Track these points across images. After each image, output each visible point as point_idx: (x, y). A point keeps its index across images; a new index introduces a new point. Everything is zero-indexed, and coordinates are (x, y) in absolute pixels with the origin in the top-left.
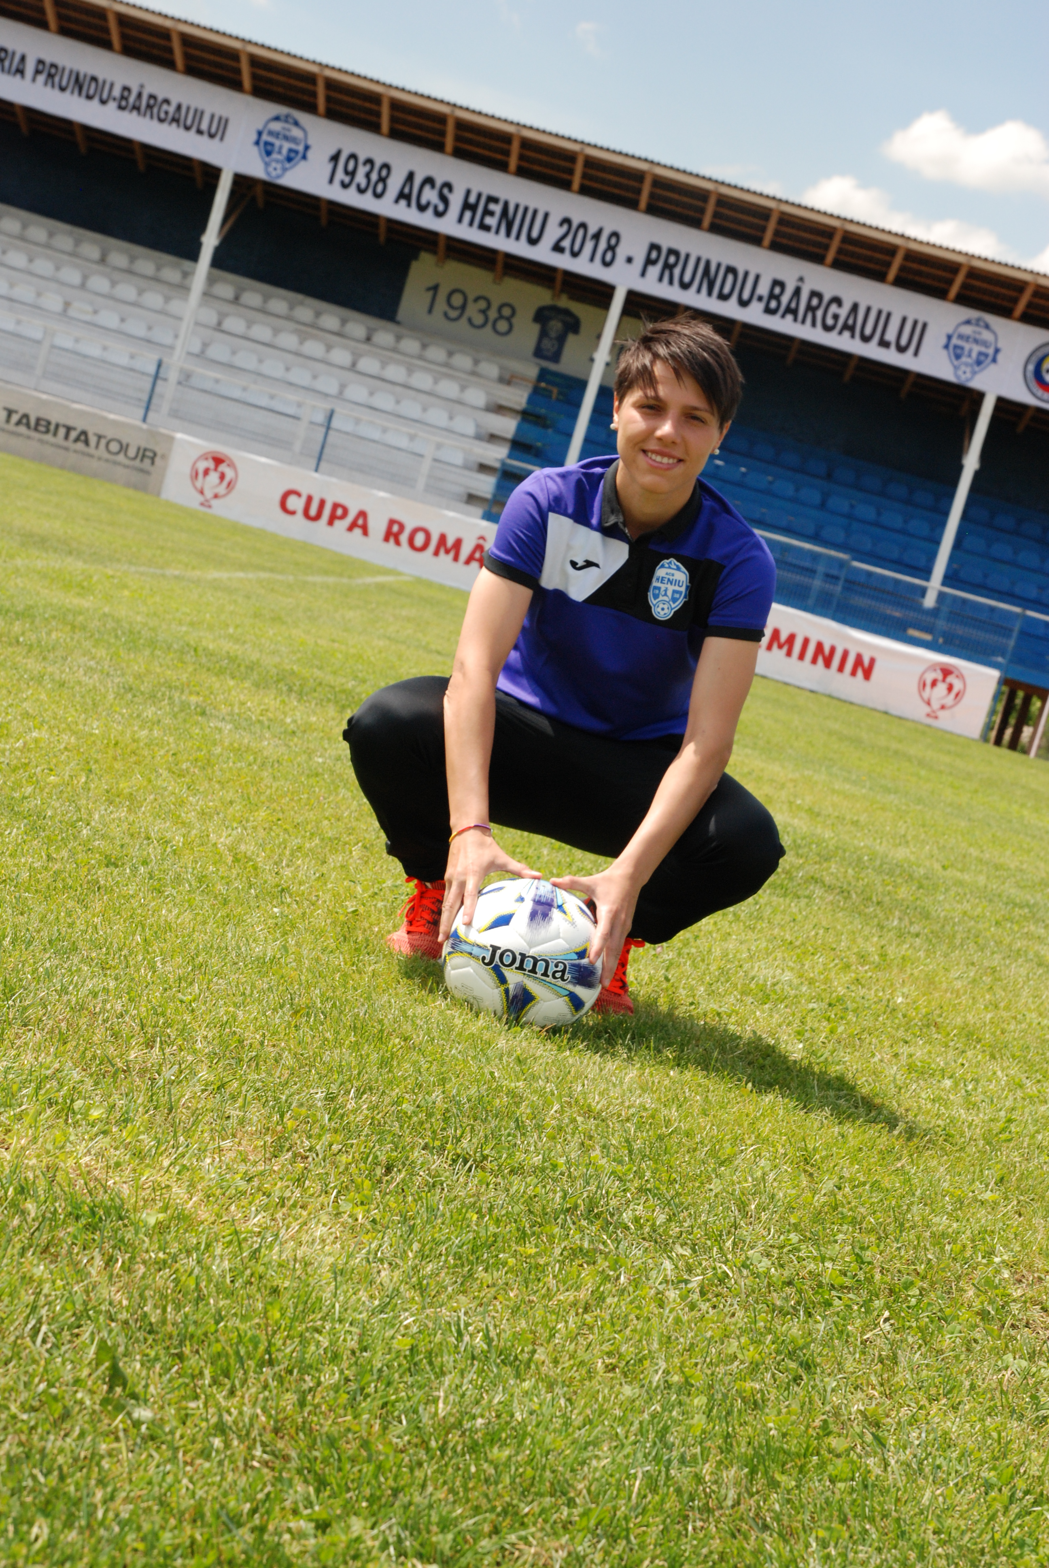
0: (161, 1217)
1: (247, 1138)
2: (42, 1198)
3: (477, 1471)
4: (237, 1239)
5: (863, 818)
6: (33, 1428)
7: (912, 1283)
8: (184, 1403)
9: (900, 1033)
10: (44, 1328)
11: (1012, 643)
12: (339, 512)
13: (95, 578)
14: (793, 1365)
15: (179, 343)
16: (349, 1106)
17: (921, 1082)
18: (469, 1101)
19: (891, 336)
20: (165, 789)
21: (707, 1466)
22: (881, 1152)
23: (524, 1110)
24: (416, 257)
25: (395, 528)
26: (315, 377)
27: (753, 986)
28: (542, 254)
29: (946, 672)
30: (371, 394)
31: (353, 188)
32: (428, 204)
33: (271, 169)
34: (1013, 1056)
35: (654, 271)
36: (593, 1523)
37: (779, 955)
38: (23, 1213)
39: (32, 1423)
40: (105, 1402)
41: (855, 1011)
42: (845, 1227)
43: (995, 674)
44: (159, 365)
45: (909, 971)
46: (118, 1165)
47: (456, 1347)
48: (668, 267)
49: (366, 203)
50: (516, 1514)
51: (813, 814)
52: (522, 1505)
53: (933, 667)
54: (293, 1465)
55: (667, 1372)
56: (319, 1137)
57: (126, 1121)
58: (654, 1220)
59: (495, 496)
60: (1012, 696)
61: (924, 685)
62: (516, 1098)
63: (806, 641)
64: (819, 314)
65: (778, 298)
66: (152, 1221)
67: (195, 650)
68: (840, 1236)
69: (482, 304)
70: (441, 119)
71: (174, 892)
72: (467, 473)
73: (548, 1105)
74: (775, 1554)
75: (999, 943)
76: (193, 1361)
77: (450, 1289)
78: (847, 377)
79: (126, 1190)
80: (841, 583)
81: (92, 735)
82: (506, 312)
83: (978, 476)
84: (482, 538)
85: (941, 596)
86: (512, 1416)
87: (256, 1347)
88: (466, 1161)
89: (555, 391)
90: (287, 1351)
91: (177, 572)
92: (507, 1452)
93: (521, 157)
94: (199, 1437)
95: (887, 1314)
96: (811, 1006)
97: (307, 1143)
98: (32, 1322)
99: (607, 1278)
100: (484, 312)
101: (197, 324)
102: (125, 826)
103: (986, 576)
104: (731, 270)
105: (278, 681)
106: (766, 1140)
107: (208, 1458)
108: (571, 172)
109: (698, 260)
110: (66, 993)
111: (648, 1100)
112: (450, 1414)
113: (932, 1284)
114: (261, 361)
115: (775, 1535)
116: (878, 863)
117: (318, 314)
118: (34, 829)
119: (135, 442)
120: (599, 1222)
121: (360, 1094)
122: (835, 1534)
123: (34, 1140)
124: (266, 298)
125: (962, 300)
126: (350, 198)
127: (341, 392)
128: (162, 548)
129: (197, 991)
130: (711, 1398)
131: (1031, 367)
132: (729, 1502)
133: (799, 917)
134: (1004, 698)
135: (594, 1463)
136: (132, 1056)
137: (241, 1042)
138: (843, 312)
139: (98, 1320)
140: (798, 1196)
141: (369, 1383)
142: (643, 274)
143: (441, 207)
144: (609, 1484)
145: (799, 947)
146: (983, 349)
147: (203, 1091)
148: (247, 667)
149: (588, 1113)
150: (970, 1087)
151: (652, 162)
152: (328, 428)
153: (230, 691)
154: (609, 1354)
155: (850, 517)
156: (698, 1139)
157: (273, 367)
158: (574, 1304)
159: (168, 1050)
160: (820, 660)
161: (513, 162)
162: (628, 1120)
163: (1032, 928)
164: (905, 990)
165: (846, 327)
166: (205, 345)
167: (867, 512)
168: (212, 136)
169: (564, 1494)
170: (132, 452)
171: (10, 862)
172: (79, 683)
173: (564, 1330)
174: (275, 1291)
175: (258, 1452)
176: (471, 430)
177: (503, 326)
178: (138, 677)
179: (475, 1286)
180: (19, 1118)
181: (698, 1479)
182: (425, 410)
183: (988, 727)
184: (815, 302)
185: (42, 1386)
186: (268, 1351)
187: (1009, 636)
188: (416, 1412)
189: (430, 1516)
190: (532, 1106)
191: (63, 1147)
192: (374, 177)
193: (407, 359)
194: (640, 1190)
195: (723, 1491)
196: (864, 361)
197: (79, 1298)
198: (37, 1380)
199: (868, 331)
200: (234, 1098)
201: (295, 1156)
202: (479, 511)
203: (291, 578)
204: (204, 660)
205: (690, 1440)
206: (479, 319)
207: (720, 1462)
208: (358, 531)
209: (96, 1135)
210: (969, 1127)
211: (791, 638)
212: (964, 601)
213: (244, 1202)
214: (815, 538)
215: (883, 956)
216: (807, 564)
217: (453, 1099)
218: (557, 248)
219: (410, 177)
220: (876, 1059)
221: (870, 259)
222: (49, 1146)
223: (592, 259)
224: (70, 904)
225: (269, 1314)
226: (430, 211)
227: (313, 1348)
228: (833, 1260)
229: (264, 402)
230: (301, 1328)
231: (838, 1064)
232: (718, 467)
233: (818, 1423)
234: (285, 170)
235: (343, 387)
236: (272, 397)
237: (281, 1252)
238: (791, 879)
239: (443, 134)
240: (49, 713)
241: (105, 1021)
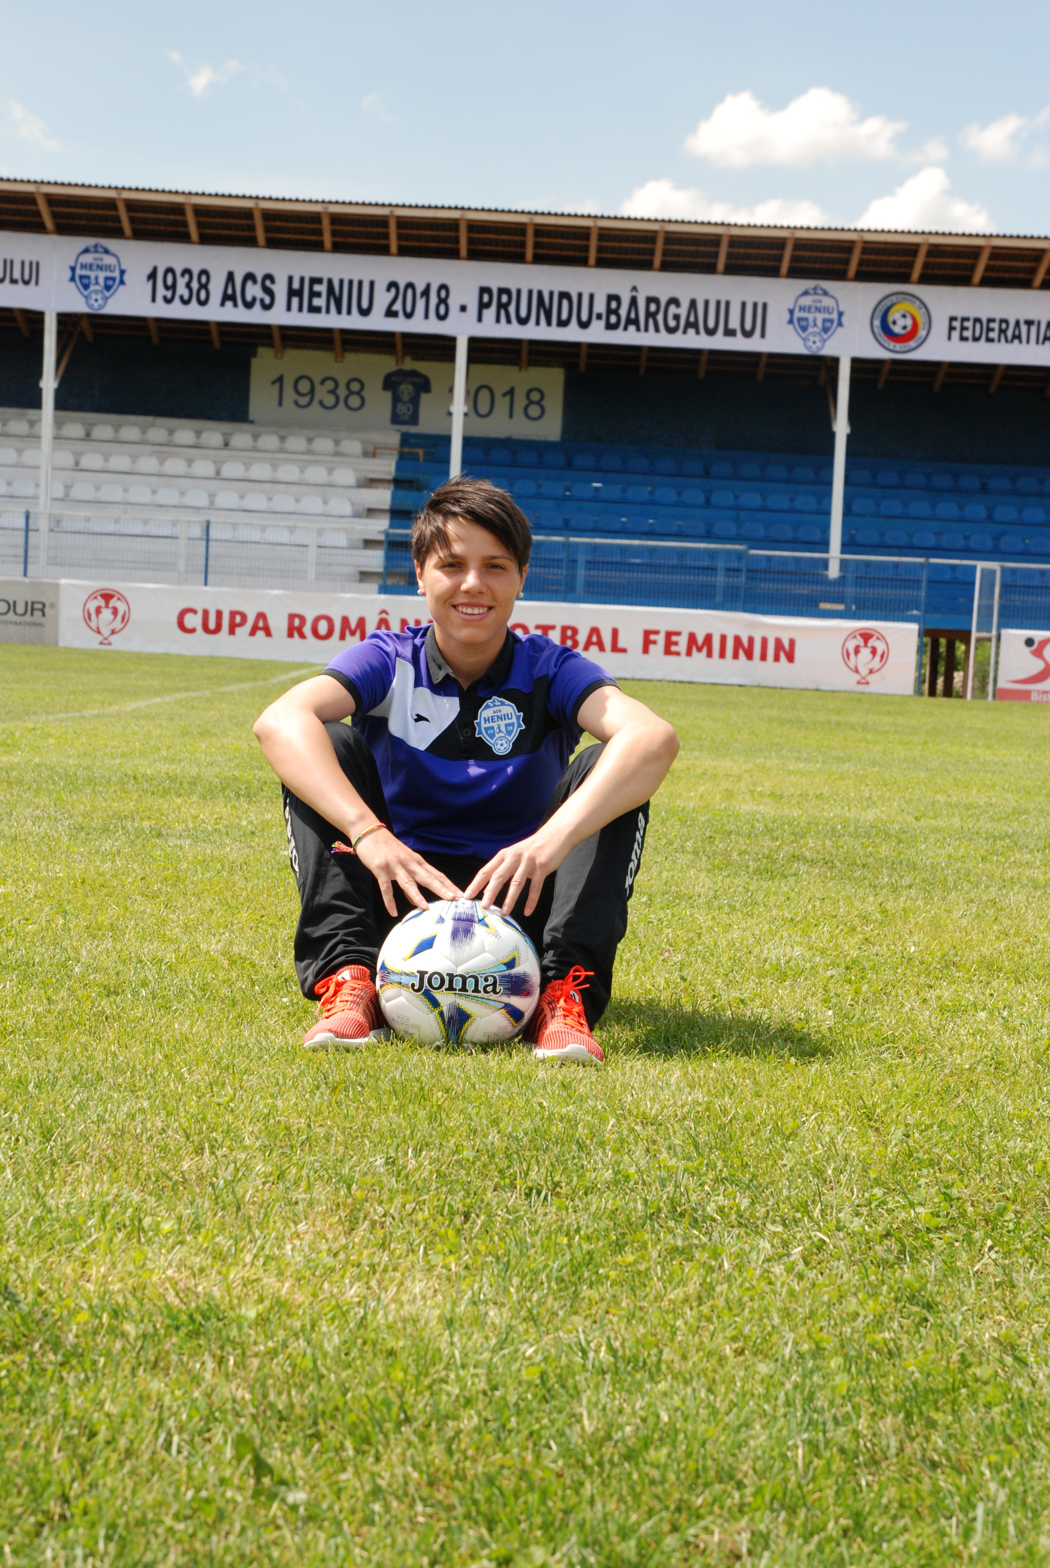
0: (261, 1308)
1: (319, 1218)
2: (138, 1318)
3: (640, 1476)
4: (341, 1313)
5: (826, 790)
6: (192, 1536)
7: (1005, 1208)
8: (334, 1478)
9: (923, 979)
10: (176, 1439)
11: (923, 593)
12: (238, 619)
13: (17, 734)
14: (915, 1309)
15: (42, 492)
16: (410, 1166)
17: (958, 1021)
18: (526, 1134)
19: (734, 323)
20: (144, 912)
21: (862, 1421)
22: (938, 1093)
23: (581, 1131)
24: (254, 355)
25: (297, 622)
26: (183, 494)
27: (767, 966)
28: (377, 322)
29: (866, 637)
30: (242, 497)
31: (177, 299)
32: (254, 299)
33: (92, 301)
34: (1038, 976)
35: (490, 314)
36: (768, 1498)
37: (785, 934)
38: (124, 1335)
39: (191, 1530)
40: (256, 1494)
41: (873, 968)
42: (925, 1171)
43: (914, 627)
44: (27, 517)
45: (913, 921)
46: (202, 1270)
47: (584, 1366)
48: (502, 306)
49: (193, 312)
50: (689, 1508)
51: (776, 797)
52: (693, 1498)
53: (852, 635)
54: (460, 1511)
55: (796, 1343)
56: (391, 1200)
57: (198, 1227)
58: (738, 1206)
59: (386, 568)
60: (935, 645)
61: (848, 654)
62: (572, 1122)
63: (723, 638)
64: (660, 318)
65: (616, 312)
66: (252, 1314)
67: (135, 778)
68: (922, 1181)
69: (330, 385)
70: (247, 214)
71: (181, 1006)
72: (353, 552)
73: (603, 1121)
74: (953, 1489)
75: (991, 877)
76: (332, 1437)
77: (561, 1313)
78: (702, 373)
79: (217, 1293)
80: (744, 574)
81: (57, 878)
82: (355, 387)
83: (851, 439)
84: (384, 612)
85: (844, 564)
86: (658, 1417)
87: (389, 1409)
88: (539, 1193)
89: (421, 452)
90: (420, 1406)
91: (95, 712)
92: (664, 1451)
93: (334, 233)
94: (359, 1505)
95: (989, 1243)
96: (829, 973)
97: (380, 1210)
98: (162, 1436)
99: (711, 1269)
100: (333, 392)
101: (54, 468)
102: (114, 955)
103: (882, 535)
104: (564, 295)
105: (224, 789)
106: (823, 1108)
107: (372, 1523)
108: (386, 236)
109: (530, 292)
110: (104, 1122)
111: (700, 1095)
112: (597, 1429)
113: (1024, 1205)
114: (126, 490)
115: (948, 1470)
116: (852, 829)
117: (171, 432)
118: (26, 978)
119: (21, 598)
120: (686, 1219)
121: (417, 1153)
122: (1007, 1456)
123: (114, 1265)
124: (117, 428)
125: (795, 273)
126: (176, 311)
127: (212, 503)
128: (74, 692)
129: (231, 1092)
130: (846, 1356)
131: (877, 323)
132: (893, 1451)
133: (792, 895)
134: (929, 649)
135: (752, 1443)
136: (185, 1168)
137: (287, 1128)
138: (683, 311)
139: (226, 1420)
140: (871, 1152)
141: (508, 1419)
142: (480, 319)
143: (267, 300)
144: (773, 1458)
145: (800, 922)
146: (827, 316)
147: (264, 1183)
148: (189, 783)
149: (645, 1121)
150: (1005, 1014)
151: (463, 209)
152: (208, 540)
153: (179, 809)
154: (734, 1339)
155: (736, 508)
156: (758, 1120)
157: (140, 493)
158: (686, 1300)
159: (219, 1153)
160: (741, 654)
161: (327, 240)
162: (685, 1118)
163: (1018, 856)
164: (916, 939)
165: (688, 325)
166: (68, 488)
167: (752, 499)
168: (26, 283)
169: (731, 1478)
170: (20, 609)
171: (12, 1013)
172: (31, 833)
173: (683, 1327)
174: (391, 1353)
175: (419, 1507)
176: (348, 510)
177: (354, 401)
178: (86, 815)
179: (584, 1306)
180: (92, 1248)
181: (857, 1434)
182: (298, 501)
183: (920, 681)
184: (653, 307)
185: (190, 1494)
186: (402, 1408)
187: (919, 588)
188: (562, 1434)
189: (607, 1529)
190: (588, 1125)
191: (144, 1265)
192: (195, 285)
193: (269, 455)
194: (716, 1181)
195: (884, 1442)
196: (713, 353)
197: (202, 1403)
198: (183, 1489)
199: (711, 324)
200: (297, 1184)
201: (373, 1223)
202: (375, 587)
203: (207, 692)
204: (146, 786)
205: (839, 1401)
206: (330, 400)
207: (874, 1415)
208: (260, 634)
209: (173, 1248)
210: (1016, 1050)
211: (708, 638)
212: (868, 564)
213: (336, 1277)
214: (708, 536)
215: (884, 912)
216: (706, 563)
217: (510, 1136)
218: (390, 313)
219: (230, 277)
220: (907, 1009)
221: (696, 254)
222: (131, 1267)
223: (427, 316)
224: (83, 1039)
225: (392, 1376)
226: (258, 305)
227: (444, 1398)
228: (922, 1204)
229: (138, 529)
230: (427, 1382)
231: (872, 1021)
232: (597, 489)
233: (955, 1357)
234: (106, 299)
235: (212, 497)
236: (145, 522)
237: (386, 1315)
238: (774, 861)
239: (252, 228)
240: (10, 868)
241: (150, 1139)
